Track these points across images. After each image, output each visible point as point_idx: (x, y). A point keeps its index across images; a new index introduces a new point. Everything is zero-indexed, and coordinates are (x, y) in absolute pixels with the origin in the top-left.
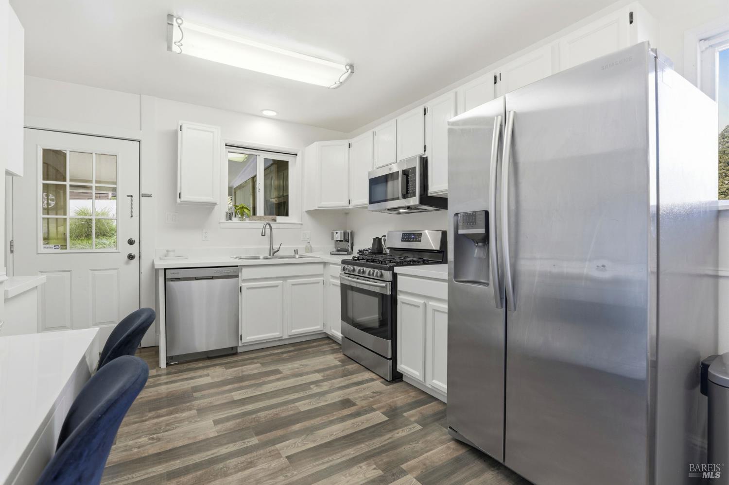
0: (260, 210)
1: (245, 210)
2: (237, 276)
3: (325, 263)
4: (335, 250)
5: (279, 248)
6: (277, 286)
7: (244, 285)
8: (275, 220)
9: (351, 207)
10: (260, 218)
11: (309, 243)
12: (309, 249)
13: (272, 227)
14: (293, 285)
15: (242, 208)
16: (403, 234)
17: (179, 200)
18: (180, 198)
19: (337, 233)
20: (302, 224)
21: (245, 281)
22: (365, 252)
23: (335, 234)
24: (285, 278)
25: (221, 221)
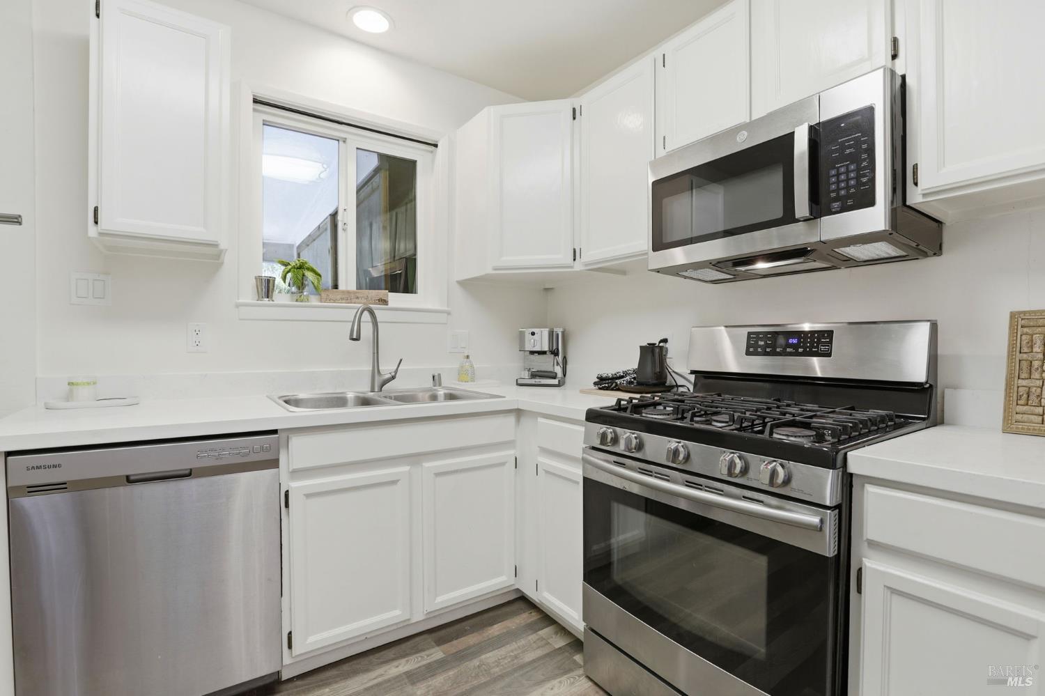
0: (348, 280)
1: (309, 275)
2: (274, 463)
3: (518, 413)
4: (526, 374)
5: (396, 372)
6: (394, 482)
7: (296, 486)
8: (384, 302)
9: (578, 266)
10: (348, 297)
11: (468, 357)
12: (467, 373)
13: (378, 319)
14: (437, 475)
15: (301, 267)
16: (749, 334)
17: (92, 231)
18: (96, 223)
19: (533, 334)
20: (449, 313)
21: (296, 473)
22: (618, 381)
23: (528, 336)
24: (415, 458)
25: (241, 301)
